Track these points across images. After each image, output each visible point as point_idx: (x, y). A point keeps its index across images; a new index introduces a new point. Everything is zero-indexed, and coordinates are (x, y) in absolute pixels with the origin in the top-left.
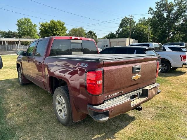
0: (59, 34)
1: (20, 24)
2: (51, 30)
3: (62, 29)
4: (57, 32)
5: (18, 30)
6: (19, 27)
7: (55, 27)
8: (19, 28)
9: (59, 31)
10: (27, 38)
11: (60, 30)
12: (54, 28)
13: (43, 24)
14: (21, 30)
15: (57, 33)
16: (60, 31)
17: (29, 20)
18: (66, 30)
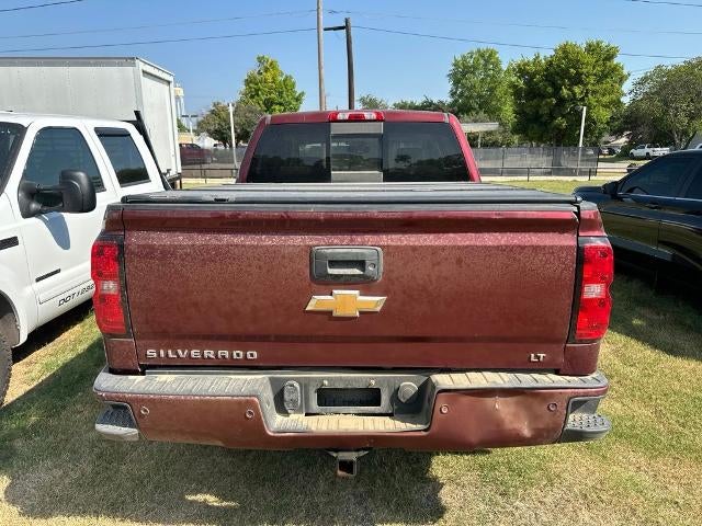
0: (582, 99)
1: (460, 74)
2: (553, 84)
3: (601, 78)
4: (577, 90)
5: (453, 94)
6: (457, 82)
7: (572, 70)
8: (457, 89)
9: (585, 85)
10: (475, 121)
11: (592, 79)
12: (564, 74)
13: (525, 65)
14: (461, 95)
15: (574, 94)
16: (589, 87)
17: (492, 54)
18: (622, 80)
